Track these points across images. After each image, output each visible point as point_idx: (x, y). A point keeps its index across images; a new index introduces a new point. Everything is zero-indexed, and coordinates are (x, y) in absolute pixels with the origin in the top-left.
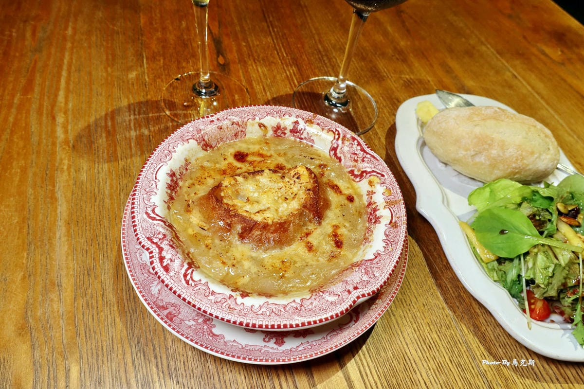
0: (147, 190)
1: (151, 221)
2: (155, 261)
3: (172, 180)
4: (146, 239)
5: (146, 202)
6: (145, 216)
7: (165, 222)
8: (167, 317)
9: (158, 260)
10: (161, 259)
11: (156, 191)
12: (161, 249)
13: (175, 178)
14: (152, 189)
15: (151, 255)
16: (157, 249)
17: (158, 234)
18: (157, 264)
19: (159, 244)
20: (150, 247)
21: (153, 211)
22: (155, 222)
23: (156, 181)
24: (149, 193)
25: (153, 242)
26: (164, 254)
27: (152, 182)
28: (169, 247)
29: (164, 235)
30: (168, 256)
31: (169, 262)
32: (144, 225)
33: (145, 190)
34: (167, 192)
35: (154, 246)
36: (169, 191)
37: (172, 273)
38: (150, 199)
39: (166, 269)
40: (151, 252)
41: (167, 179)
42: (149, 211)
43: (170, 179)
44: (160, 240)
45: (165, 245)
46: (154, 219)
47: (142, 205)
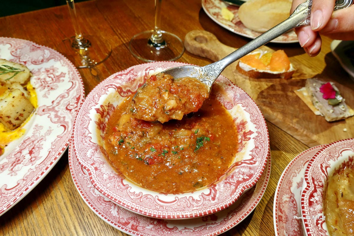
0: (331, 154)
1: (321, 171)
2: (307, 193)
3: (348, 162)
4: (311, 177)
5: (326, 159)
6: (319, 166)
7: (327, 179)
8: (279, 216)
9: (309, 194)
10: (312, 196)
11: (336, 160)
12: (315, 191)
13: (350, 163)
14: (335, 156)
15: (307, 188)
16: (313, 189)
17: (320, 182)
18: (307, 195)
19: (317, 186)
20: (310, 184)
21: (326, 168)
22: (323, 174)
23: (340, 154)
24: (331, 157)
25: (314, 182)
26: (315, 194)
27: (337, 153)
28: (321, 194)
29: (323, 185)
30: (317, 198)
31: (315, 201)
32: (315, 170)
33: (330, 153)
34: (340, 166)
35: (313, 185)
36: (341, 166)
37: (312, 209)
38: (329, 160)
39: (311, 203)
40: (309, 187)
41: (346, 159)
42: (324, 165)
43: (348, 160)
44: (319, 185)
45: (319, 190)
46: (323, 172)
47: (322, 159)
